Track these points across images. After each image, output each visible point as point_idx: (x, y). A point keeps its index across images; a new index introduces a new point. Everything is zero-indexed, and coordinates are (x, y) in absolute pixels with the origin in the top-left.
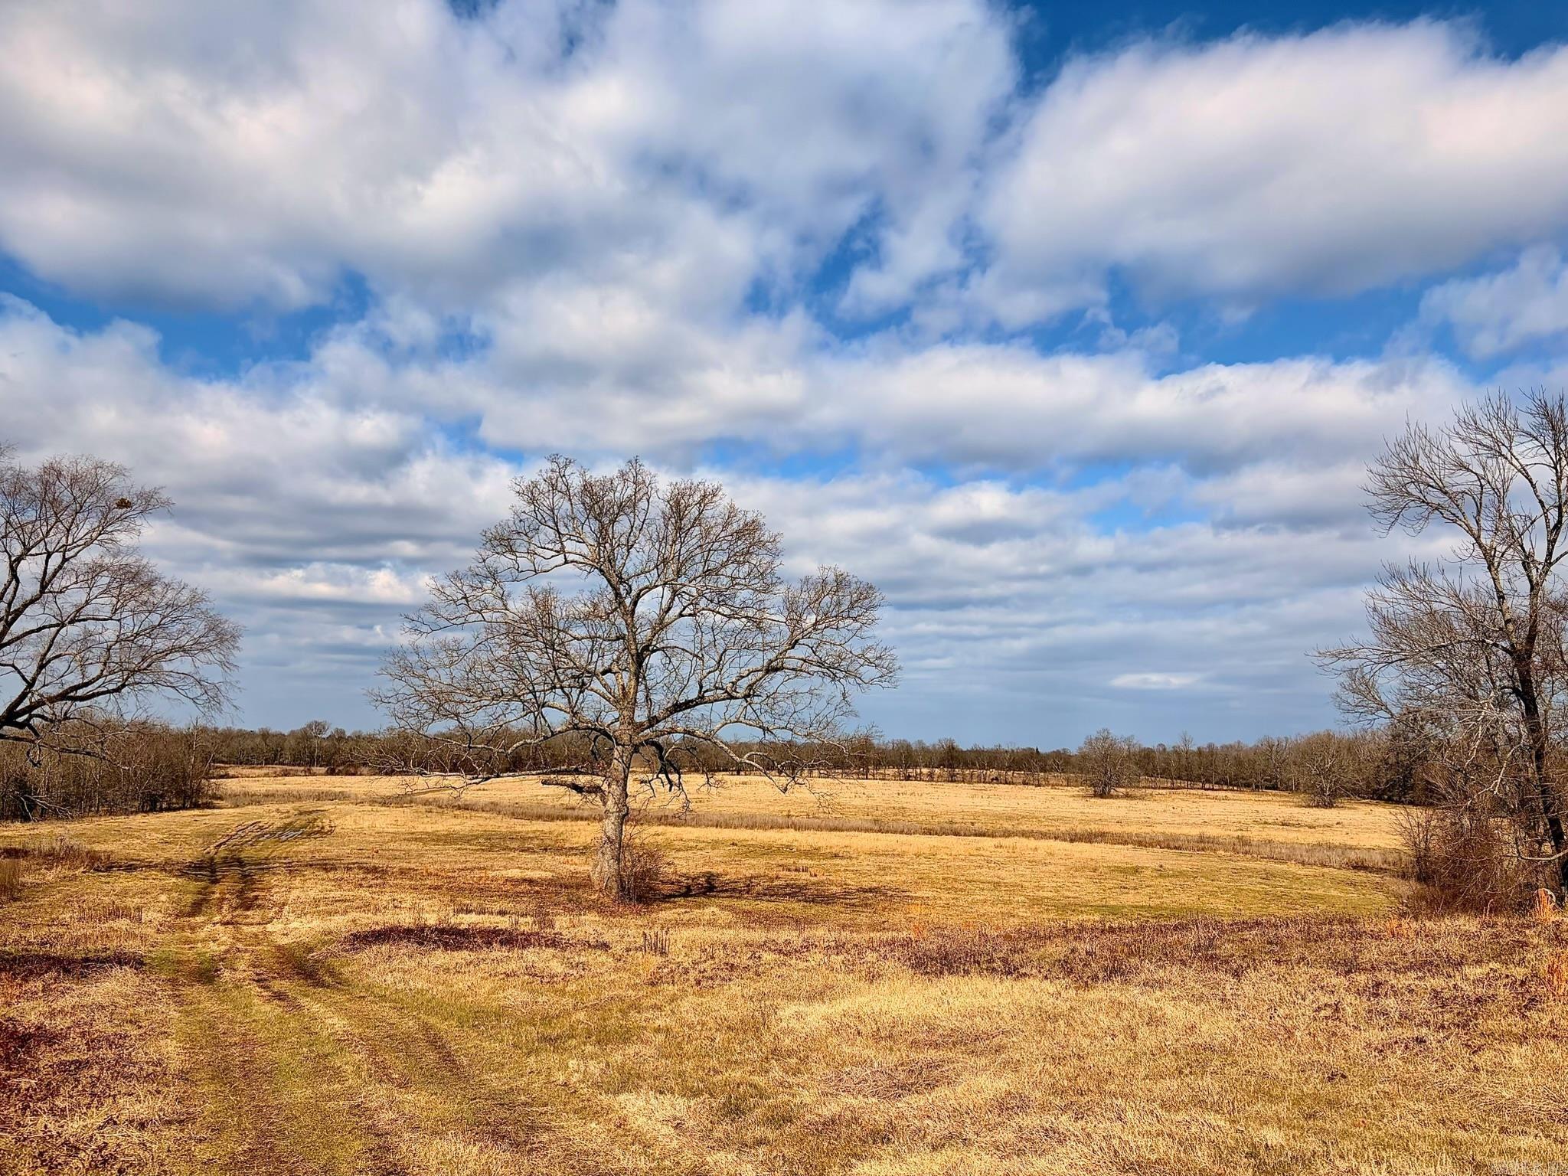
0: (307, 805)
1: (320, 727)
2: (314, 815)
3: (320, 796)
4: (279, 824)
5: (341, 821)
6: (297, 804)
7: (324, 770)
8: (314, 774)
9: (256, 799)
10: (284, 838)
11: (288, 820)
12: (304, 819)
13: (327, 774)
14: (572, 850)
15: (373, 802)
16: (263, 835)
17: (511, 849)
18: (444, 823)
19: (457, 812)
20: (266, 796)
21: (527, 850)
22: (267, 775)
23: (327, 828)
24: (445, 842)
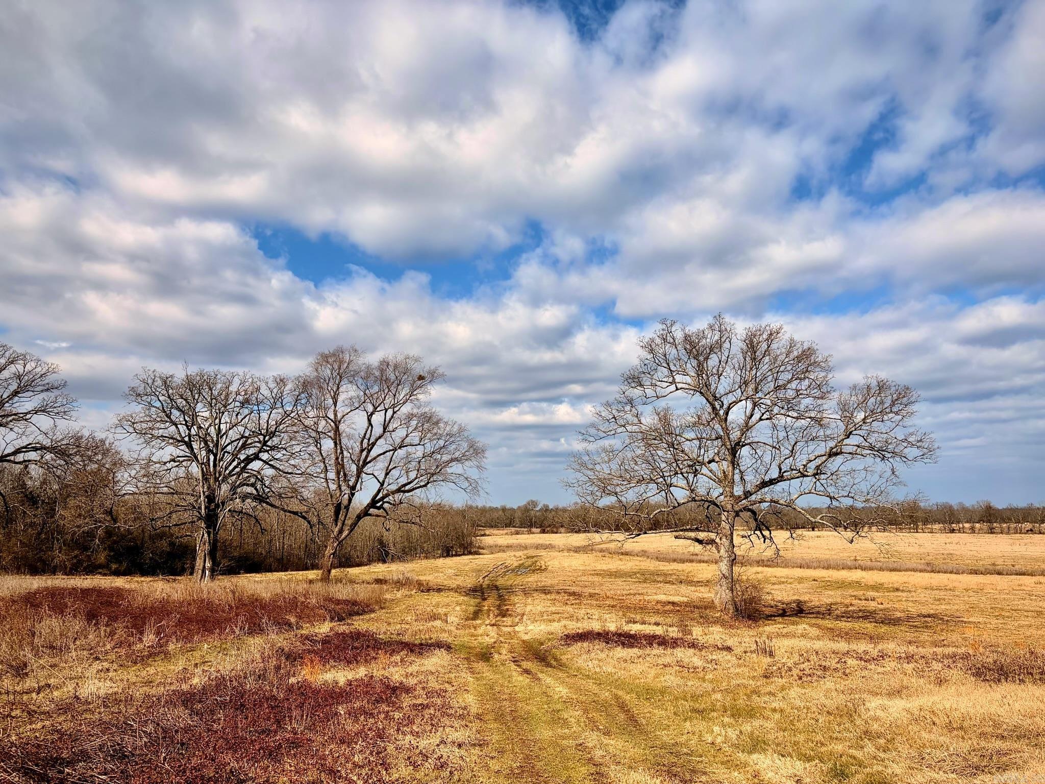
0: (531, 552)
1: (534, 504)
2: (535, 559)
3: (537, 547)
4: (516, 564)
5: (551, 562)
6: (526, 552)
7: (539, 530)
8: (533, 533)
9: (502, 549)
10: (520, 573)
11: (521, 562)
12: (529, 562)
13: (541, 533)
14: (699, 583)
15: (569, 550)
16: (508, 571)
17: (658, 582)
18: (614, 564)
19: (621, 557)
20: (507, 547)
21: (669, 582)
22: (506, 534)
23: (544, 567)
24: (616, 577)
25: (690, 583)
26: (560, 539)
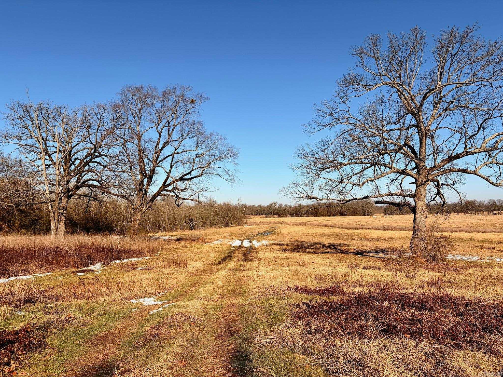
0: (273, 225)
1: (275, 204)
2: (275, 228)
3: (276, 223)
4: (264, 230)
5: (284, 229)
6: (270, 225)
7: (277, 216)
8: (275, 217)
9: (257, 224)
10: (265, 235)
11: (267, 230)
12: (272, 230)
13: (278, 217)
14: (371, 240)
15: (293, 224)
16: (259, 234)
17: (348, 239)
18: (319, 231)
19: (322, 227)
20: (260, 223)
21: (354, 239)
22: (261, 218)
23: (279, 232)
24: (321, 236)
25: (367, 239)
26: (288, 219)
